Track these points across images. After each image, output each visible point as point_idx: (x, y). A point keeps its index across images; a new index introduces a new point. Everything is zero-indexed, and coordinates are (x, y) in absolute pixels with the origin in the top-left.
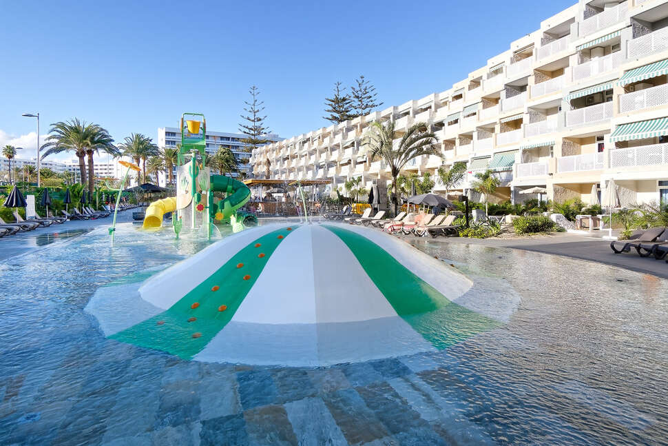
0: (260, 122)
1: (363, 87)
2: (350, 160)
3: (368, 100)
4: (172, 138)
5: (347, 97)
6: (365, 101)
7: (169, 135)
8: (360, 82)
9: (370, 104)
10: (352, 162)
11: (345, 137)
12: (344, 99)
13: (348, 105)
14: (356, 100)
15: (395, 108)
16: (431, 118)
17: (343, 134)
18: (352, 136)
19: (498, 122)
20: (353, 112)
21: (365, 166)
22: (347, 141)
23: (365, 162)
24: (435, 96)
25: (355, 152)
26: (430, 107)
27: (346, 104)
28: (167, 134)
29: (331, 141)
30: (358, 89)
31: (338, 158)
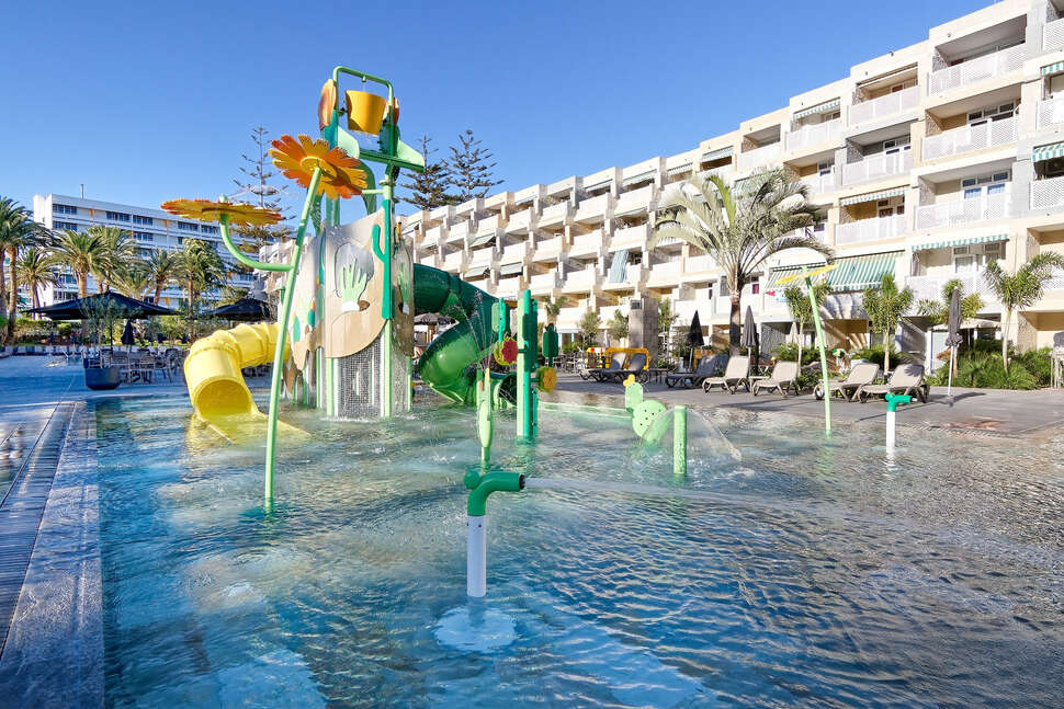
0: (274, 197)
1: (472, 150)
2: (488, 271)
3: (480, 173)
4: (67, 217)
5: (442, 165)
6: (475, 174)
7: (61, 211)
8: (467, 141)
9: (483, 179)
10: (492, 273)
11: (473, 229)
12: (436, 169)
13: (444, 178)
14: (459, 170)
15: (579, 180)
16: (654, 202)
17: (471, 223)
18: (489, 226)
19: (836, 203)
20: (453, 191)
21: (522, 280)
22: (477, 235)
23: (521, 274)
24: (661, 164)
25: (498, 256)
26: (652, 181)
27: (440, 176)
28: (57, 207)
29: (444, 234)
30: (462, 151)
31: (461, 267)
